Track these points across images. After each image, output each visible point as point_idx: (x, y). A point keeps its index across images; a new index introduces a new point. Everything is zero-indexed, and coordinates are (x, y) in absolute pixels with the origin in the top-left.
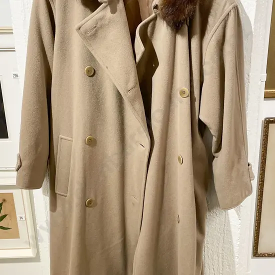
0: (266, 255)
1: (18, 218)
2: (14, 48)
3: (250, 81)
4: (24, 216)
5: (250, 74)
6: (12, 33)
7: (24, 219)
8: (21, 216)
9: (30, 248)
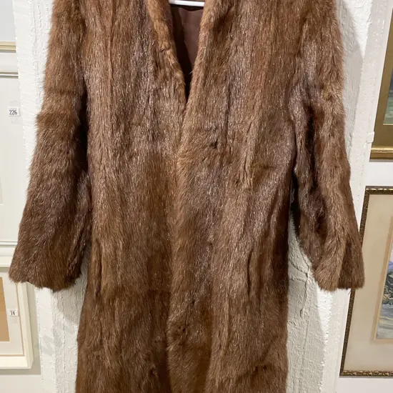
0: (355, 374)
1: (9, 313)
2: (17, 73)
3: (353, 143)
4: (17, 309)
5: (353, 134)
6: (15, 51)
7: (16, 314)
8: (13, 310)
9: (23, 355)
